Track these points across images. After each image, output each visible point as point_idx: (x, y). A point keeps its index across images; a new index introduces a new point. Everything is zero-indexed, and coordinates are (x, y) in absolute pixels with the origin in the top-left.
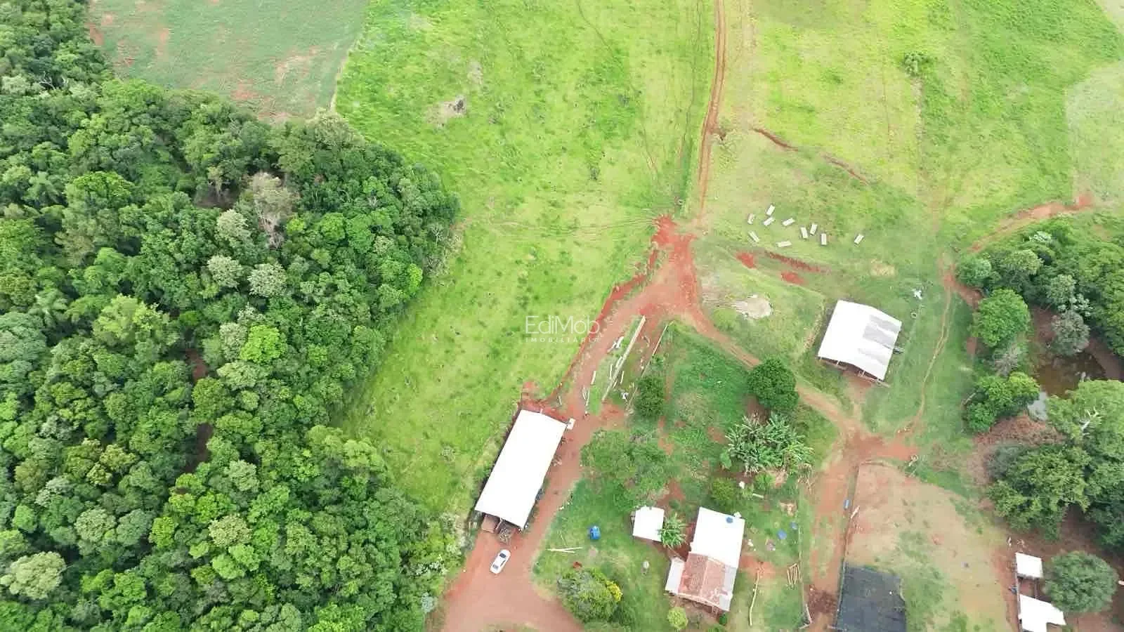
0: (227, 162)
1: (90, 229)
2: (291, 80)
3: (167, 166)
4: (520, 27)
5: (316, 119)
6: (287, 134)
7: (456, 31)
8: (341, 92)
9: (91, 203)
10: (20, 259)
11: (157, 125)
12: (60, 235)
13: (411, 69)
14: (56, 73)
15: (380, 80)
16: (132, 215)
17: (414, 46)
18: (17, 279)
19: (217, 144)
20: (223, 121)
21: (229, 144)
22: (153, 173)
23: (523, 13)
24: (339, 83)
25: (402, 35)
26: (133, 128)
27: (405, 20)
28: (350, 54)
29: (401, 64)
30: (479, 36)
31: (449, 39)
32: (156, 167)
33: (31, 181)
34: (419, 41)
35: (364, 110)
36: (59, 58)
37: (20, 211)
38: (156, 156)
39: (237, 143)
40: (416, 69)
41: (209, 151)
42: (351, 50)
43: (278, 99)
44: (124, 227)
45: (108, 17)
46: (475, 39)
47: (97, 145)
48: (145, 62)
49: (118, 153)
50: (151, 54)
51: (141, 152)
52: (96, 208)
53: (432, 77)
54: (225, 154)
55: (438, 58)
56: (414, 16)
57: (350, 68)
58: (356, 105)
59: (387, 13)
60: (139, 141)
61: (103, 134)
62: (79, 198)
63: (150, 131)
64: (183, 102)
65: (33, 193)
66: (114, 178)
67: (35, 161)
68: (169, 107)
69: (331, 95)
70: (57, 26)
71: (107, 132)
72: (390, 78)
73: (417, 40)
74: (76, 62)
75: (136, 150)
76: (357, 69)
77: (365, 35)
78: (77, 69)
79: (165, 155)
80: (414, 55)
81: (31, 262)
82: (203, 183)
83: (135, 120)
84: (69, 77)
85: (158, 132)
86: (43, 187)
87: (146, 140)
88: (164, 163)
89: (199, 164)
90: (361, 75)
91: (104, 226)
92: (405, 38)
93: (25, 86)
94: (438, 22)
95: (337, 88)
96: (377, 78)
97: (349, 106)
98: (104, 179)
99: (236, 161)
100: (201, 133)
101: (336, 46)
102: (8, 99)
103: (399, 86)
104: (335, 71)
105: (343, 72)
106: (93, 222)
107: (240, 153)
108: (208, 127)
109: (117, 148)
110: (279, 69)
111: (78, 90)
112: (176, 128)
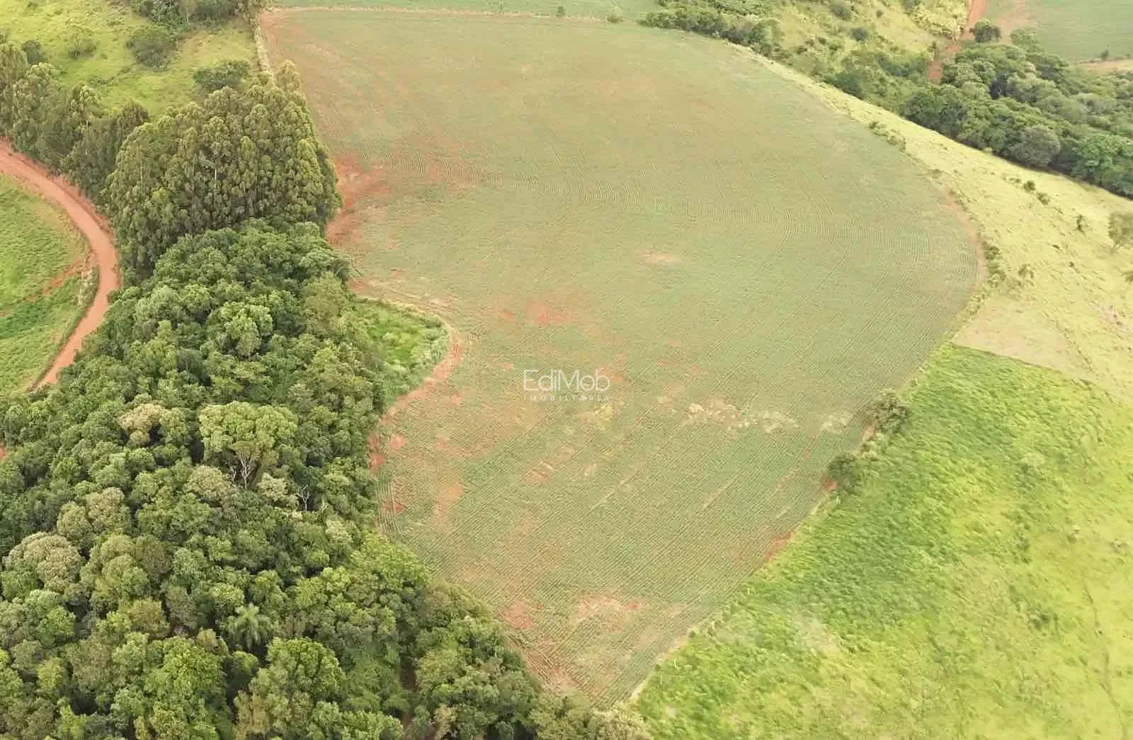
0: (466, 708)
1: (278, 708)
2: (590, 631)
3: (388, 670)
4: (994, 720)
5: (609, 715)
6: (560, 714)
7: (878, 679)
8: (655, 682)
9: (293, 676)
10: (187, 698)
11: (403, 613)
12: (242, 695)
13: (776, 700)
14: (317, 491)
15: (722, 694)
16: (329, 716)
17: (798, 670)
18: (175, 721)
19: (466, 679)
20: (485, 650)
21: (480, 688)
22: (369, 670)
23: (1009, 700)
24: (658, 668)
25: (784, 642)
26: (377, 606)
27: (798, 624)
28: (693, 635)
29: (765, 686)
30: (914, 704)
31: (859, 683)
32: (376, 664)
33: (238, 610)
34: (810, 667)
35: (677, 725)
36: (330, 476)
37: (214, 642)
38: (383, 651)
39: (492, 691)
40: (786, 705)
41: (451, 681)
42: (695, 629)
43: (562, 648)
44: (313, 726)
45: (398, 439)
46: (905, 706)
47: (326, 604)
48: (416, 516)
49: (343, 626)
50: (428, 507)
51: (370, 639)
52: (295, 686)
53: (806, 729)
54: (468, 697)
55: (828, 706)
56: (816, 624)
57: (684, 654)
58: (670, 712)
59: (773, 599)
60: (375, 624)
61: (340, 596)
62: (285, 665)
63: (393, 620)
64: (447, 601)
65: (233, 624)
66: (330, 662)
67: (253, 588)
68: (428, 600)
69: (641, 677)
70: (343, 435)
71: (345, 596)
72: (738, 696)
73: (805, 663)
74: (345, 489)
75: (366, 634)
76: (695, 662)
77: (726, 618)
78: (343, 498)
79: (392, 655)
80: (790, 683)
81: (195, 707)
82: (424, 718)
83: (383, 598)
84: (329, 502)
85: (401, 623)
86: (247, 623)
87: (384, 628)
88: (386, 663)
89: (431, 691)
90: (696, 672)
91: (292, 713)
92: (787, 650)
93: (279, 494)
94: (852, 650)
95: (652, 674)
96: (717, 688)
97: (657, 708)
98: (320, 657)
99: (479, 714)
100: (451, 654)
101: (676, 611)
102: (257, 500)
103: (747, 717)
104: (661, 647)
105: (670, 656)
106: (286, 701)
107: (487, 705)
108: (462, 649)
109: (346, 620)
110: (581, 606)
111: (336, 527)
112: (422, 627)
